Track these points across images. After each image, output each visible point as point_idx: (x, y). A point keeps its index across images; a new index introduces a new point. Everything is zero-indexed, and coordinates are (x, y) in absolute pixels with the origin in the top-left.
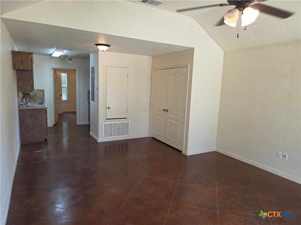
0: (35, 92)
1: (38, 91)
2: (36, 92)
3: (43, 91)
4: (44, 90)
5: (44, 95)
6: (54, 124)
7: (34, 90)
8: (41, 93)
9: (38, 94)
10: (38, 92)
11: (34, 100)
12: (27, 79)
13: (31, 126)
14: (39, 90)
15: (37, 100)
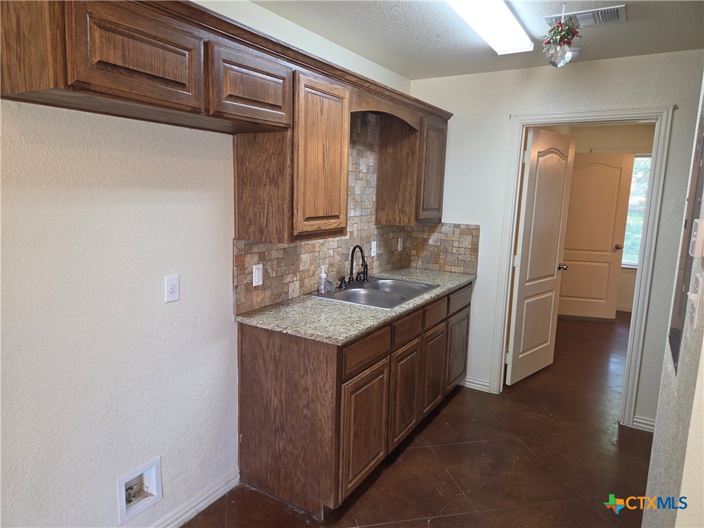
0: (443, 237)
1: (457, 231)
2: (446, 235)
3: (473, 232)
4: (477, 229)
5: (475, 249)
6: (508, 383)
7: (443, 229)
8: (467, 242)
9: (456, 244)
10: (456, 237)
11: (436, 267)
12: (268, 171)
13: (275, 416)
14: (458, 226)
15: (448, 268)
